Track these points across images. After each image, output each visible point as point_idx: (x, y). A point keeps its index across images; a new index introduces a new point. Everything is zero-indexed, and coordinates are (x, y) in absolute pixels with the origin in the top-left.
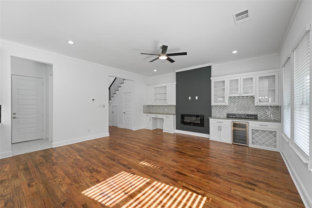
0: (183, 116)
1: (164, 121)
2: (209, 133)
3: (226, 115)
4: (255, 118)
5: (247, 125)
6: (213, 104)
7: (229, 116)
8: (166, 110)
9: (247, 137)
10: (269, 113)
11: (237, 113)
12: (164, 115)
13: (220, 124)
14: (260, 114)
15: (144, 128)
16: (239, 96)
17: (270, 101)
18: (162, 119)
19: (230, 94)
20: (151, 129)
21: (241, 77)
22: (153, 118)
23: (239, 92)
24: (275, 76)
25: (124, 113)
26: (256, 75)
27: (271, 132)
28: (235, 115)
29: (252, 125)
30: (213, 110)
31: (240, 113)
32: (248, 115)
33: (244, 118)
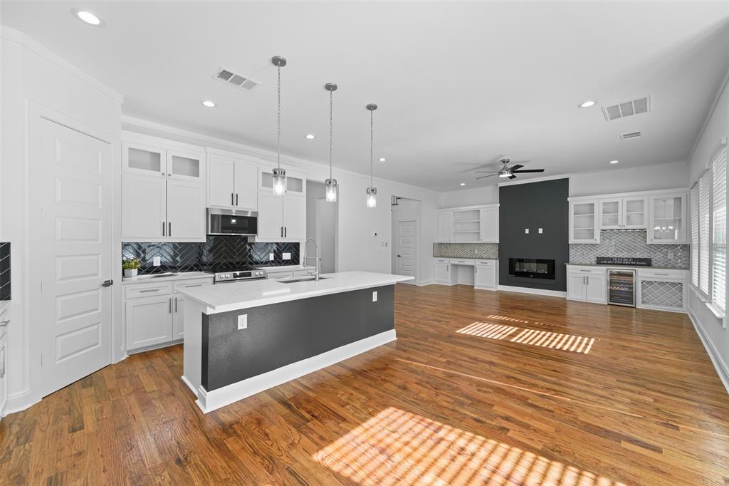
0: (512, 262)
1: (478, 269)
2: (565, 289)
3: (595, 260)
4: (647, 263)
5: (634, 274)
6: (571, 240)
7: (600, 261)
8: (476, 252)
9: (634, 293)
10: (670, 256)
11: (615, 256)
12: (477, 260)
13: (586, 274)
14: (656, 257)
15: (434, 283)
16: (619, 228)
17: (676, 238)
18: (472, 267)
19: (603, 225)
20: (450, 285)
21: (622, 199)
22: (453, 265)
23: (620, 223)
24: (680, 198)
25: (399, 256)
26: (648, 197)
27: (674, 284)
28: (611, 259)
29: (642, 274)
30: (572, 252)
31: (621, 256)
32: (634, 260)
33: (628, 264)
